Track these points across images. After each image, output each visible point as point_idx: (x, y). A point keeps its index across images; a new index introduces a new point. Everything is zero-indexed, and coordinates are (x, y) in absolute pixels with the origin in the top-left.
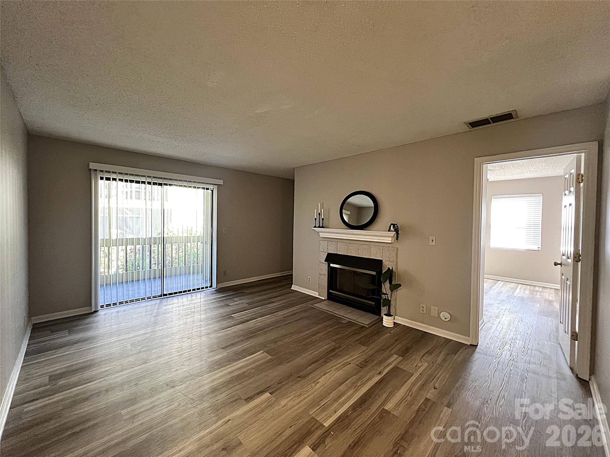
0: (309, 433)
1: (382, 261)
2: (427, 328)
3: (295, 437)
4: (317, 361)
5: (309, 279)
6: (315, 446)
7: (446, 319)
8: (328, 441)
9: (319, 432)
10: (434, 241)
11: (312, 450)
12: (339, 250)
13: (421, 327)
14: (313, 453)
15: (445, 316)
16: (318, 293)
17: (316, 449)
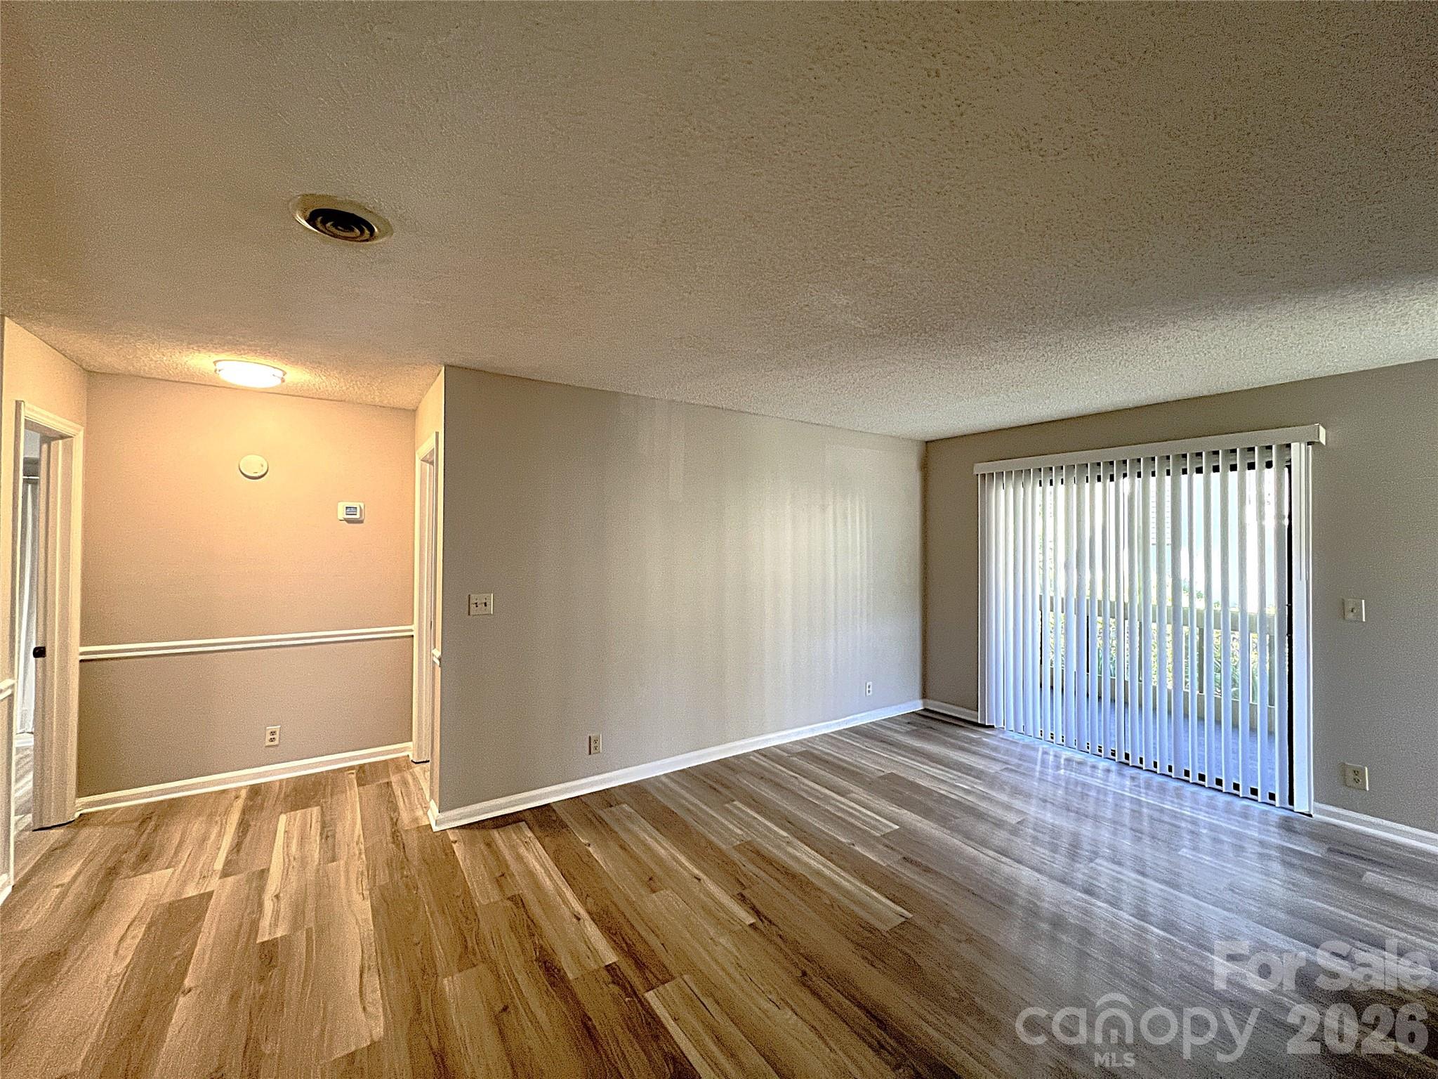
0: (640, 965)
3: (640, 947)
4: (882, 1024)
6: (613, 969)
8: (615, 989)
9: (636, 981)
11: (607, 964)
14: (603, 966)
17: (608, 971)
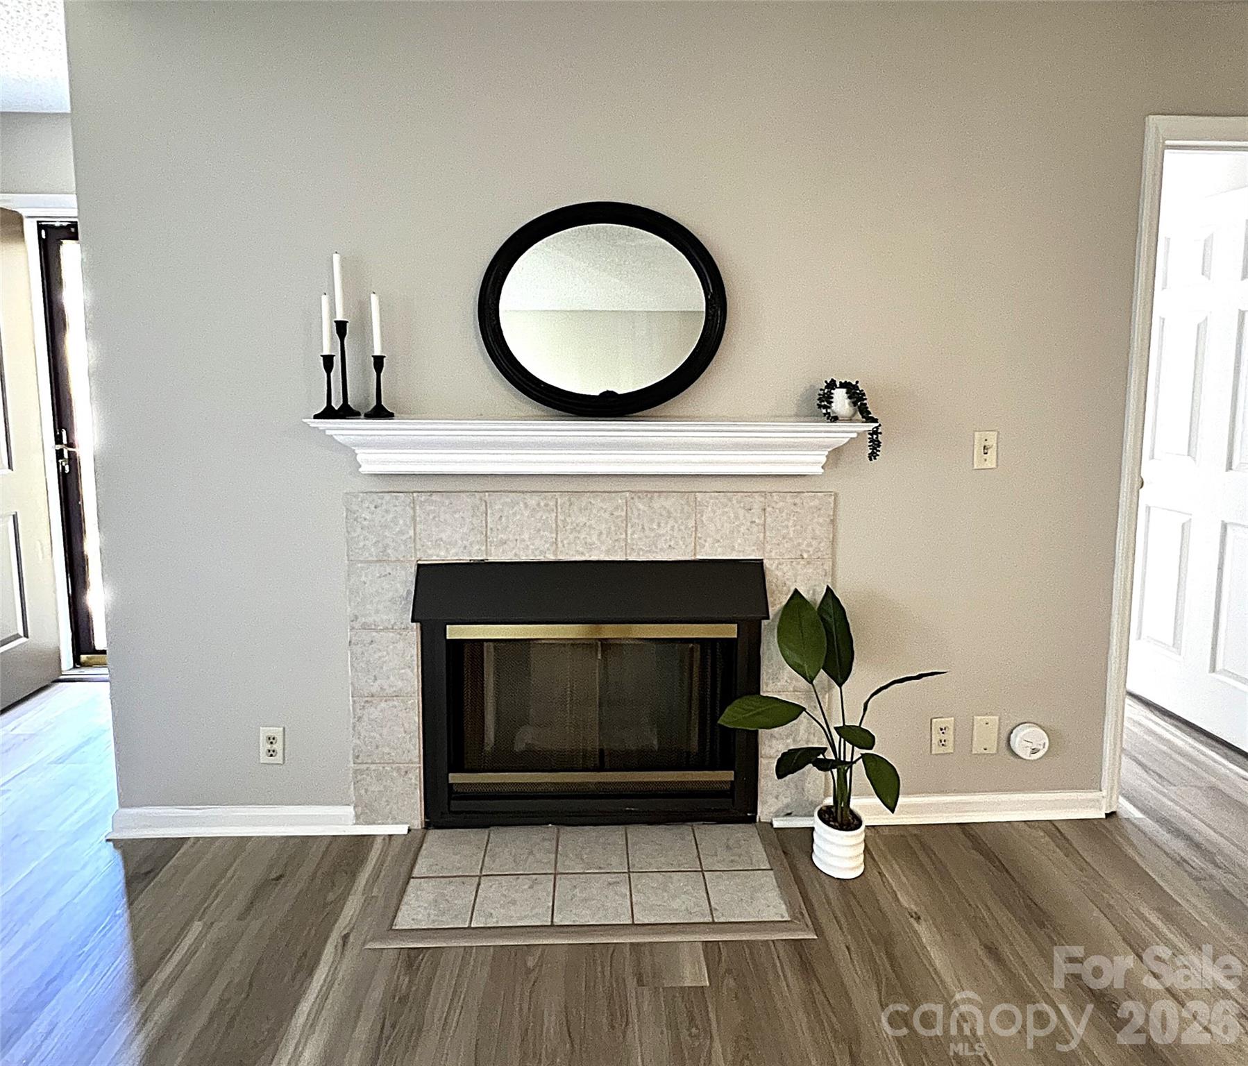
1: (759, 564)
2: (961, 808)
5: (271, 740)
7: (1034, 751)
10: (992, 453)
12: (493, 537)
13: (939, 808)
15: (1029, 740)
16: (350, 810)
